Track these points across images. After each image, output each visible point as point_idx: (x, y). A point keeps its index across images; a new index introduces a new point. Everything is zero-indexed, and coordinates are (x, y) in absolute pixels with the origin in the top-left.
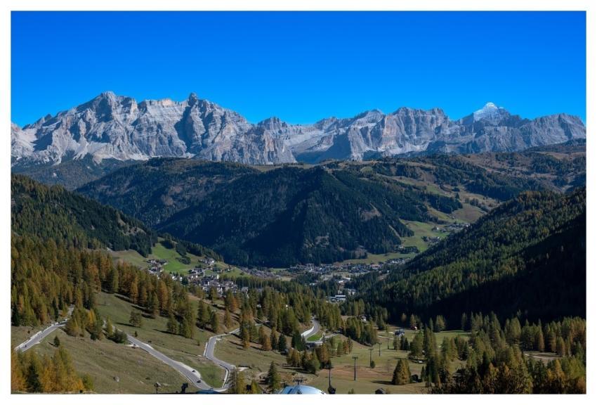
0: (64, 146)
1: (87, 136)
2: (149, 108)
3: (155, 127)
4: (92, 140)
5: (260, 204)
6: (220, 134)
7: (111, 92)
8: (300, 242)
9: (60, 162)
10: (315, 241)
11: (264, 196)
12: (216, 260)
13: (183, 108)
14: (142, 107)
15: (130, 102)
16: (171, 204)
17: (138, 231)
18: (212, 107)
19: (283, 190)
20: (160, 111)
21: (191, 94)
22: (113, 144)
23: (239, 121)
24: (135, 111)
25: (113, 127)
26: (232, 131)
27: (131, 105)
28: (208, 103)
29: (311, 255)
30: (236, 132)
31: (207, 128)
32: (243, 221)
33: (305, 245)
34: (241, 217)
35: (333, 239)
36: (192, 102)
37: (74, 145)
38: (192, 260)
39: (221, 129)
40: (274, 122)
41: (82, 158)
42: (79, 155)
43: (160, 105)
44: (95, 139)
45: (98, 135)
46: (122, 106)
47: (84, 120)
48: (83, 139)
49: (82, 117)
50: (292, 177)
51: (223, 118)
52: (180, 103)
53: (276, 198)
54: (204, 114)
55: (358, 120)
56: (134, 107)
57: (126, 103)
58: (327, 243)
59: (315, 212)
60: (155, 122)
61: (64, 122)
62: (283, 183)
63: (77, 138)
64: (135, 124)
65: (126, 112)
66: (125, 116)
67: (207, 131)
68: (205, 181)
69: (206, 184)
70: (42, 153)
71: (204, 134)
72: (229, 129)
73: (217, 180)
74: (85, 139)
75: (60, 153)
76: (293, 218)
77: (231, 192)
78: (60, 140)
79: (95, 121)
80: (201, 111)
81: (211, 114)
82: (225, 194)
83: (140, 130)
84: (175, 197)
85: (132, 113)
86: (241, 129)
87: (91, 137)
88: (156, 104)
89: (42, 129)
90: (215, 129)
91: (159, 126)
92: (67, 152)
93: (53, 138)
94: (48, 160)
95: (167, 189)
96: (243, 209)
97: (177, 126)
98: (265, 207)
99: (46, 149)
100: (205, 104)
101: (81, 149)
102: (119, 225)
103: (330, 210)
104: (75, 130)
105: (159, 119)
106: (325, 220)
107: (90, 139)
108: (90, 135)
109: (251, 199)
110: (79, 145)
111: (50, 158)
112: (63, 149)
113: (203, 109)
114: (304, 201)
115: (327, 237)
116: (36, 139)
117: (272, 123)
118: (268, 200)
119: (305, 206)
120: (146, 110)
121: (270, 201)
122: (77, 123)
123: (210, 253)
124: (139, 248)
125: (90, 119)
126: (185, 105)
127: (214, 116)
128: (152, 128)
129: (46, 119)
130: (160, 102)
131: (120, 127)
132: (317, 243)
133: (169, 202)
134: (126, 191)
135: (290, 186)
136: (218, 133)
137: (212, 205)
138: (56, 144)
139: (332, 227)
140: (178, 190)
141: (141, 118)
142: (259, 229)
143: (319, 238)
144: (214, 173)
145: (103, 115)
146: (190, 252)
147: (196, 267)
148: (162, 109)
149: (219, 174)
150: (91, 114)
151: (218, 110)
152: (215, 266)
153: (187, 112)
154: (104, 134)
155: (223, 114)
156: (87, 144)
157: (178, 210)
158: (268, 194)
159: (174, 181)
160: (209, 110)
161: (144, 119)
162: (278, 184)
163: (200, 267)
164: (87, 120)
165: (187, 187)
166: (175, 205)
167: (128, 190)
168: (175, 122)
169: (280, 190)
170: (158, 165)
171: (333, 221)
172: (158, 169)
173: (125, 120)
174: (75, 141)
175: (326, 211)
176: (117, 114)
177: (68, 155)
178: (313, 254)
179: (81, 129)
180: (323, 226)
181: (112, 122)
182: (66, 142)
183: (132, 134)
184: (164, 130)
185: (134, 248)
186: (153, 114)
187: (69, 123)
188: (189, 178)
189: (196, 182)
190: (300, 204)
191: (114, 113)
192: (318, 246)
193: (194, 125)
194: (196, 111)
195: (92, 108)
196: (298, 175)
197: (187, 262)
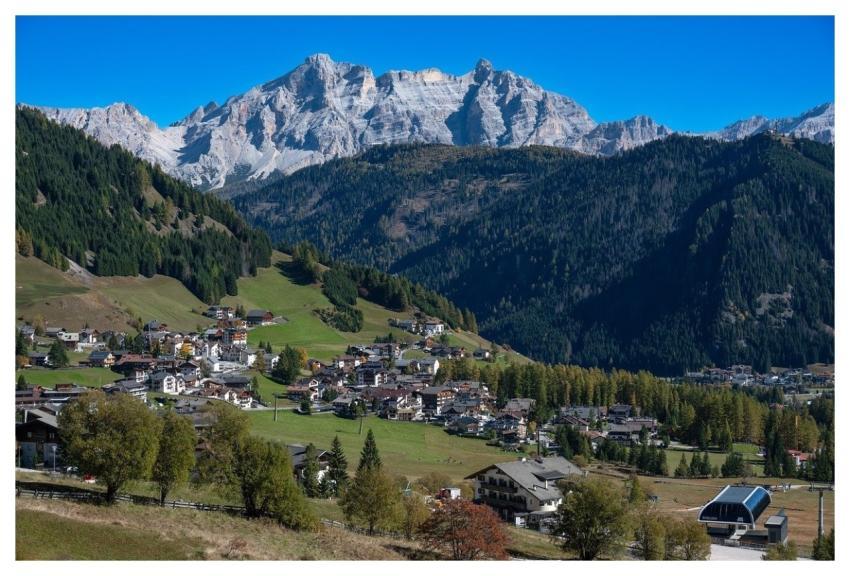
0: (232, 156)
1: (277, 140)
2: (397, 86)
3: (408, 122)
4: (287, 145)
5: (605, 221)
6: (534, 136)
7: (324, 56)
8: (713, 308)
9: (221, 185)
10: (753, 306)
11: (617, 201)
12: (450, 325)
13: (465, 86)
14: (384, 83)
15: (360, 75)
16: (401, 234)
17: (203, 228)
18: (519, 85)
19: (664, 188)
20: (420, 92)
21: (481, 61)
22: (325, 153)
23: (573, 114)
24: (369, 92)
25: (326, 121)
26: (558, 131)
27: (362, 79)
28: (512, 76)
29: (743, 343)
30: (566, 133)
31: (508, 124)
32: (562, 262)
33: (726, 314)
34: (556, 252)
35: (804, 303)
36: (481, 76)
37: (252, 155)
38: (366, 319)
39: (536, 126)
40: (643, 125)
41: (264, 177)
42: (259, 172)
43: (418, 80)
44: (293, 143)
45: (297, 137)
46: (346, 82)
47: (273, 109)
48: (269, 144)
49: (269, 102)
50: (687, 157)
51: (541, 106)
52: (458, 79)
53: (646, 207)
54: (504, 98)
55: (810, 120)
56: (369, 83)
57: (354, 77)
58: (789, 313)
59: (752, 230)
60: (408, 112)
61: (235, 111)
62: (664, 172)
63: (258, 142)
64: (369, 115)
65: (354, 94)
66: (351, 100)
67: (509, 130)
68: (482, 187)
69: (484, 193)
70: (189, 167)
71: (502, 136)
72: (552, 126)
73: (508, 185)
74: (273, 144)
75: (224, 169)
76: (694, 248)
77: (536, 202)
78: (225, 146)
79: (293, 109)
80: (498, 92)
81: (517, 99)
82: (523, 204)
83: (378, 127)
84: (411, 221)
85: (364, 95)
86: (576, 130)
87: (284, 140)
88: (411, 79)
89: (195, 127)
90: (525, 126)
91: (416, 121)
92: (236, 167)
93: (213, 142)
94: (200, 182)
95: (393, 204)
96: (563, 234)
97: (451, 122)
98: (619, 226)
99: (197, 160)
100: (507, 79)
101: (264, 162)
102: (140, 204)
103: (794, 230)
104: (254, 125)
105: (414, 107)
106: (780, 252)
107: (282, 144)
108: (282, 136)
109: (583, 209)
110: (261, 154)
111: (204, 178)
112: (230, 162)
113: (502, 89)
114: (724, 204)
115: (786, 296)
116: (183, 145)
117: (638, 126)
118: (626, 210)
119: (727, 217)
120: (392, 89)
121: (633, 215)
122: (258, 114)
123: (434, 304)
124: (187, 272)
125: (284, 107)
126: (467, 81)
127: (523, 101)
128: (401, 124)
129: (205, 110)
130: (418, 76)
131: (341, 121)
132: (760, 312)
133: (397, 230)
134: (310, 213)
135: (683, 178)
136: (531, 134)
137: (490, 231)
138: (217, 153)
139: (801, 271)
140: (418, 205)
141: (382, 103)
142: (601, 278)
143: (766, 299)
144: (502, 172)
145: (309, 99)
146: (368, 298)
147: (378, 340)
148: (422, 88)
149: (513, 171)
150: (285, 98)
151: (530, 91)
152: (443, 338)
153: (472, 94)
154: (310, 135)
155: (540, 98)
156: (277, 153)
157: (414, 248)
158: (625, 198)
159: (411, 188)
160: (513, 90)
161: (386, 105)
162: (653, 176)
163: (390, 339)
164: (279, 107)
165: (440, 198)
166: (410, 237)
167: (314, 212)
168: (447, 115)
169: (656, 188)
170: (383, 160)
171: (804, 255)
172: (382, 167)
173: (350, 108)
174: (253, 147)
175: (784, 231)
176: (335, 97)
177: (239, 173)
178: (749, 341)
179: (266, 124)
180: (777, 268)
181: (325, 112)
182: (238, 150)
183: (362, 135)
184: (424, 128)
185: (173, 270)
186: (403, 98)
187: (244, 114)
188: (446, 182)
189: (460, 189)
190: (713, 211)
191: (329, 96)
192: (762, 319)
193: (484, 119)
194: (487, 93)
195: (288, 87)
196: (703, 154)
197: (349, 323)
